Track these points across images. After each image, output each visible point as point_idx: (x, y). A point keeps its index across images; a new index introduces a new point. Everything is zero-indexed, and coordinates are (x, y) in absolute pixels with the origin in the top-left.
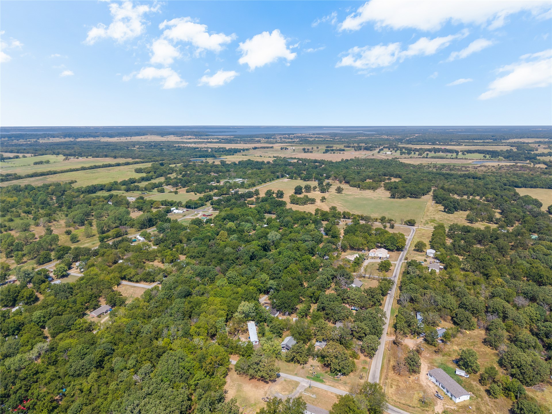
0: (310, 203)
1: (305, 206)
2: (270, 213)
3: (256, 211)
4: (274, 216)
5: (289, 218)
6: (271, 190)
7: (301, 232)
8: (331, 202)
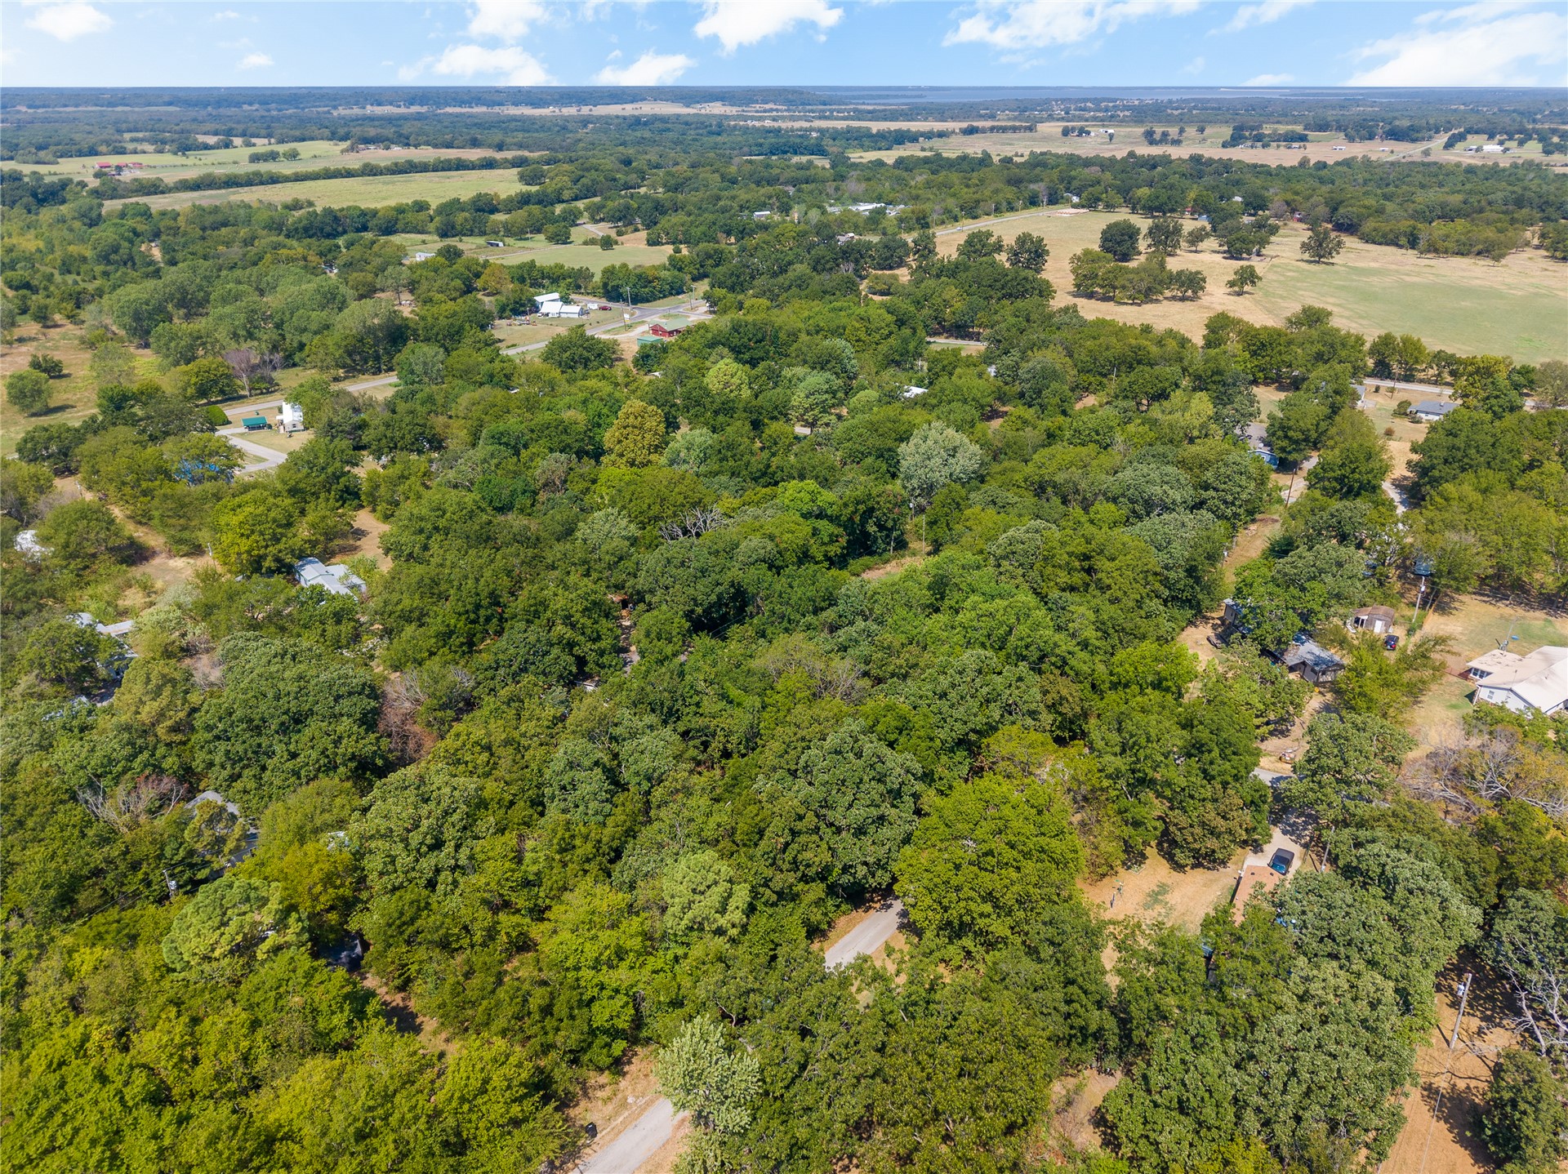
0: (1174, 298)
1: (1147, 307)
2: (960, 330)
3: (890, 318)
4: (973, 348)
5: (1051, 357)
6: (989, 234)
8: (1282, 297)
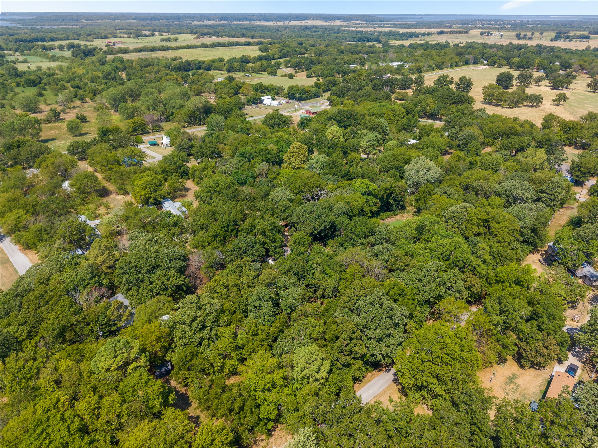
0: (528, 106)
1: (516, 109)
2: (433, 116)
3: (404, 110)
4: (438, 124)
5: (473, 130)
6: (448, 76)
7: (502, 167)
8: (577, 107)
